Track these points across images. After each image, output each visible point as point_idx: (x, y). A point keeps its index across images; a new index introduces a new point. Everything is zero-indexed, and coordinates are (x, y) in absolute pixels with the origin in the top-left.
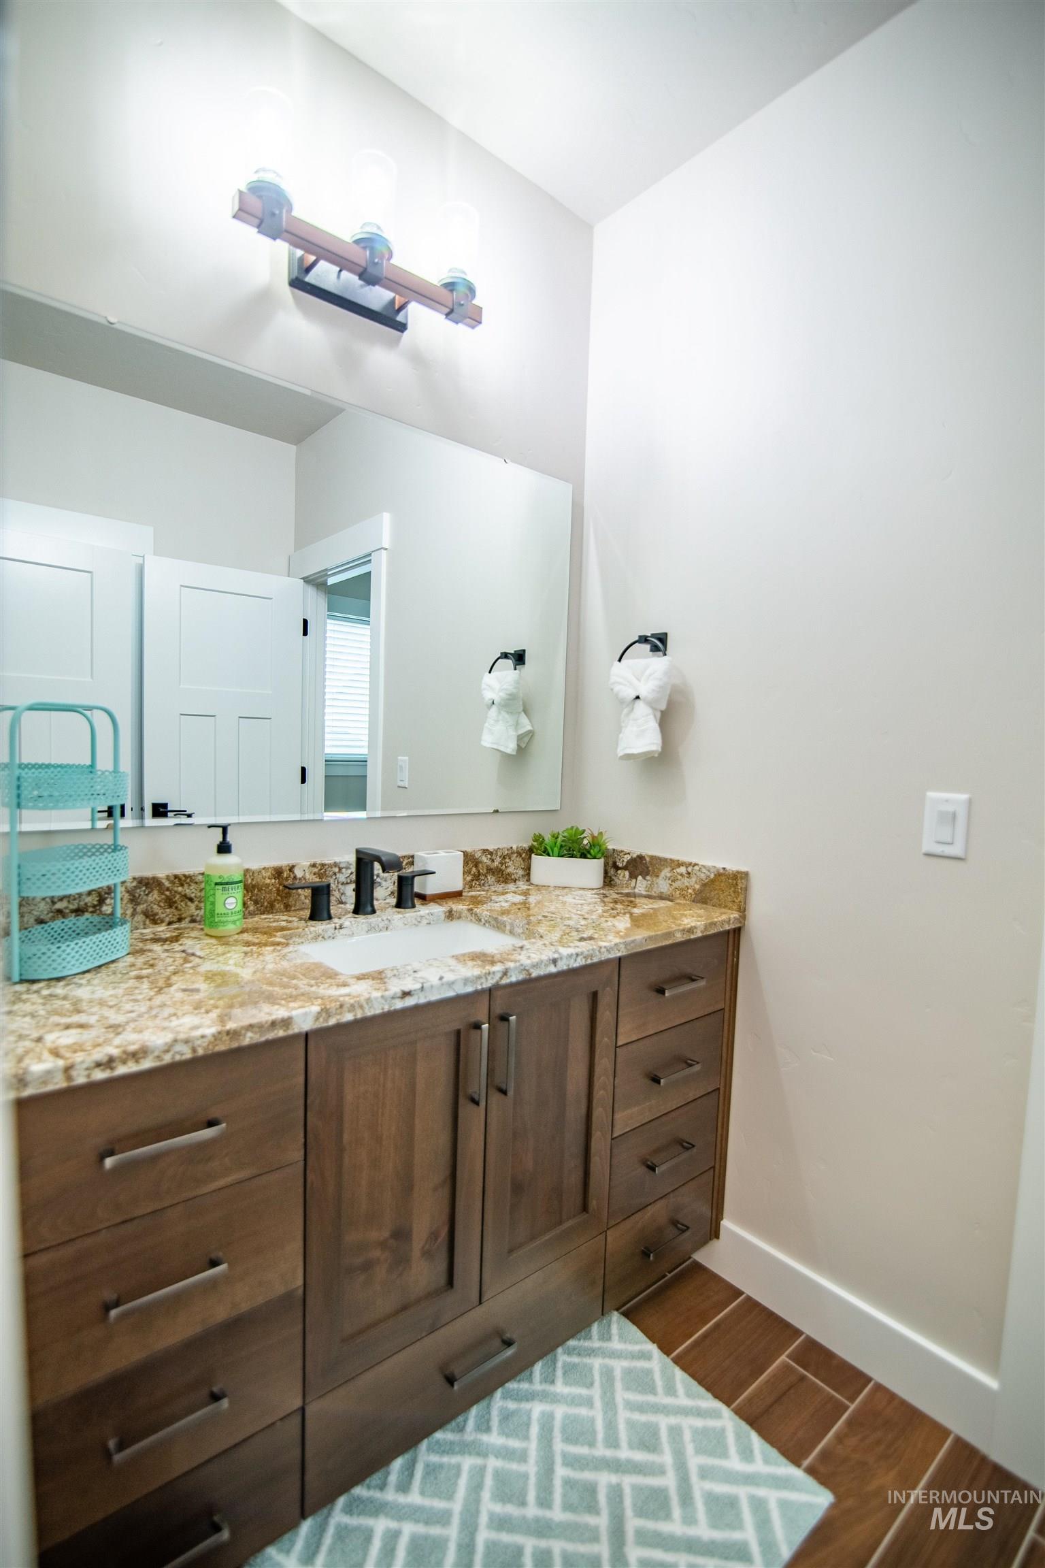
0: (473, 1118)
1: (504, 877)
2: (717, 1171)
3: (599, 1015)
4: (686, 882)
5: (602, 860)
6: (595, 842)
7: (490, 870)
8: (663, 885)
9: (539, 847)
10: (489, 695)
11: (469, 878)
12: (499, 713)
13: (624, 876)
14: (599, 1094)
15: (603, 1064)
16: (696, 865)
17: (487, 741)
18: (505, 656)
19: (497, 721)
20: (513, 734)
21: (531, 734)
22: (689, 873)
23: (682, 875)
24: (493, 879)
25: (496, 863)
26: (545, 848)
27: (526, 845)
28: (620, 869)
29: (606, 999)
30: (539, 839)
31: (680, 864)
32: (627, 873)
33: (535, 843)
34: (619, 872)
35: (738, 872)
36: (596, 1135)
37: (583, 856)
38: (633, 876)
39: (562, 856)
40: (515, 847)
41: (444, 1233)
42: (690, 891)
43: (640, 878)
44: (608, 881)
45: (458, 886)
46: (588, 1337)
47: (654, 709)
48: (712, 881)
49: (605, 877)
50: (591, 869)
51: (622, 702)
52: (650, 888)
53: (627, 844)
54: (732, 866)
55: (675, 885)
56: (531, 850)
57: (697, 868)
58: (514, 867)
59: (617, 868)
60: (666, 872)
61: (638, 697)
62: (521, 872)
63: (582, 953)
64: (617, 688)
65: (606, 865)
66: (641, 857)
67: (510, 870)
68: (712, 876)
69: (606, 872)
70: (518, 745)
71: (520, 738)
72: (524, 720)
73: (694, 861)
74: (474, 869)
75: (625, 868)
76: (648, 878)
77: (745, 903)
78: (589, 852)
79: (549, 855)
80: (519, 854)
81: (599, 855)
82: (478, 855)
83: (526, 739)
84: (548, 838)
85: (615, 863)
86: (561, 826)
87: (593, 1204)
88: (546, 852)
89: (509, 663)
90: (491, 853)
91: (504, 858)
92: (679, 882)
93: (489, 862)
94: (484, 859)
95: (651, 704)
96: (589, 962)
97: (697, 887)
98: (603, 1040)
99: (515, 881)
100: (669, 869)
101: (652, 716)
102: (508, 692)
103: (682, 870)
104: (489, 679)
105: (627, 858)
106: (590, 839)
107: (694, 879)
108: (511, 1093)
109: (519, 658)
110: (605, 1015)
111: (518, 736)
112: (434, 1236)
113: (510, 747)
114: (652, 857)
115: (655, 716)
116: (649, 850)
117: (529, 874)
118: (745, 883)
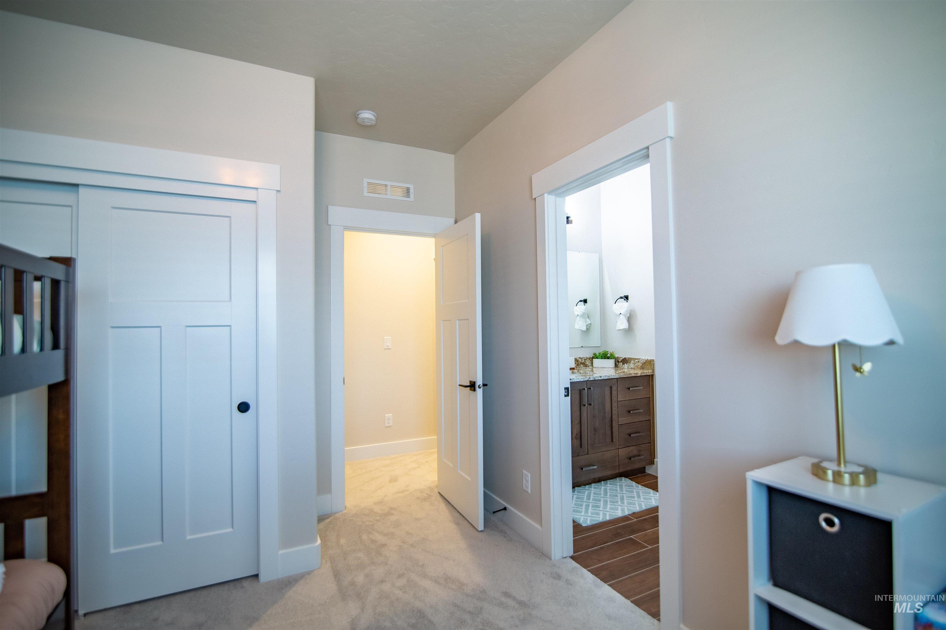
0: (584, 409)
1: (586, 365)
2: (652, 444)
3: (612, 393)
4: (638, 364)
5: (614, 360)
6: (611, 355)
7: (581, 363)
8: (632, 365)
9: (595, 357)
10: (576, 313)
11: (576, 365)
12: (580, 318)
13: (621, 364)
14: (614, 412)
15: (615, 405)
16: (640, 359)
17: (577, 327)
18: (581, 301)
19: (579, 321)
20: (585, 324)
21: (590, 324)
22: (638, 361)
23: (637, 362)
24: (582, 366)
25: (583, 361)
26: (597, 357)
27: (591, 357)
28: (620, 362)
29: (614, 388)
30: (595, 354)
31: (636, 359)
32: (622, 363)
33: (594, 356)
34: (619, 363)
35: (651, 360)
36: (614, 422)
37: (608, 358)
38: (623, 364)
39: (602, 359)
40: (588, 357)
41: (579, 434)
42: (639, 366)
43: (625, 364)
44: (616, 366)
45: (574, 367)
46: (616, 480)
47: (625, 317)
48: (645, 363)
49: (615, 365)
50: (611, 362)
51: (616, 315)
52: (628, 367)
53: (621, 355)
54: (649, 358)
55: (635, 365)
56: (593, 358)
57: (640, 360)
58: (588, 363)
59: (619, 362)
60: (632, 362)
61: (621, 314)
62: (590, 364)
63: (607, 376)
64: (615, 311)
65: (615, 361)
66: (625, 358)
67: (587, 363)
68: (645, 361)
69: (615, 364)
70: (587, 328)
71: (587, 325)
72: (588, 320)
73: (640, 358)
74: (577, 363)
75: (621, 362)
76: (628, 364)
77: (654, 368)
78: (610, 357)
79: (598, 359)
80: (589, 359)
81: (613, 358)
82: (578, 359)
83: (589, 326)
84: (597, 354)
85: (618, 361)
86: (601, 351)
87: (614, 440)
88: (597, 358)
89: (582, 303)
90: (581, 358)
91: (585, 360)
92: (636, 364)
93: (581, 361)
94: (580, 360)
95: (625, 315)
96: (609, 378)
97: (641, 365)
98: (614, 399)
99: (589, 366)
100: (633, 361)
101: (625, 319)
102: (583, 312)
103: (637, 360)
104: (576, 308)
105: (622, 359)
106: (610, 354)
107: (640, 363)
108: (592, 405)
109: (585, 301)
110: (614, 393)
111: (586, 325)
112: (577, 434)
113: (584, 328)
114: (628, 358)
115: (626, 318)
116: (627, 356)
117: (592, 365)
118: (653, 363)
